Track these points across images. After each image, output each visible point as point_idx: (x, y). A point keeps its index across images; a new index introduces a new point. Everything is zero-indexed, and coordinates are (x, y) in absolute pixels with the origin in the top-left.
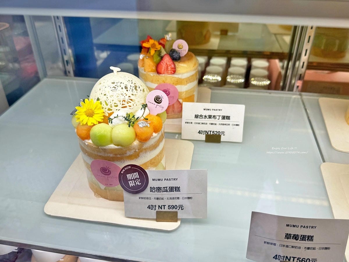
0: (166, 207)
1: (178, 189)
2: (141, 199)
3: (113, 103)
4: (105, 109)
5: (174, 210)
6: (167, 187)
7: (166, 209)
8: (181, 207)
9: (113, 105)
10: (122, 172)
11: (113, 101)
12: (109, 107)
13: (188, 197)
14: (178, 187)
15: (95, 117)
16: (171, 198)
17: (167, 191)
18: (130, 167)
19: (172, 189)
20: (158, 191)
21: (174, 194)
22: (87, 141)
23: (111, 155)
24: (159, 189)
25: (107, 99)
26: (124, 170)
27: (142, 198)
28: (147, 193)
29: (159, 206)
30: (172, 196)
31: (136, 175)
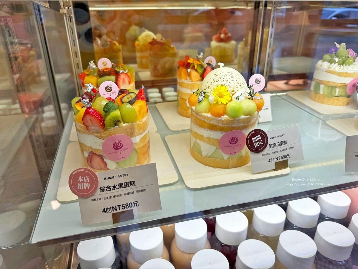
0: (281, 158)
2: (263, 156)
3: (235, 86)
4: (230, 91)
5: (285, 159)
6: (279, 142)
7: (281, 160)
8: (289, 155)
9: (235, 87)
10: (248, 138)
11: (235, 84)
12: (232, 89)
13: (292, 147)
14: (285, 141)
15: (225, 97)
16: (282, 150)
17: (279, 145)
18: (254, 132)
19: (282, 143)
20: (274, 147)
21: (284, 147)
22: (223, 117)
23: (242, 125)
24: (275, 145)
25: (230, 83)
28: (267, 150)
29: (276, 158)
30: (283, 149)
31: (259, 137)
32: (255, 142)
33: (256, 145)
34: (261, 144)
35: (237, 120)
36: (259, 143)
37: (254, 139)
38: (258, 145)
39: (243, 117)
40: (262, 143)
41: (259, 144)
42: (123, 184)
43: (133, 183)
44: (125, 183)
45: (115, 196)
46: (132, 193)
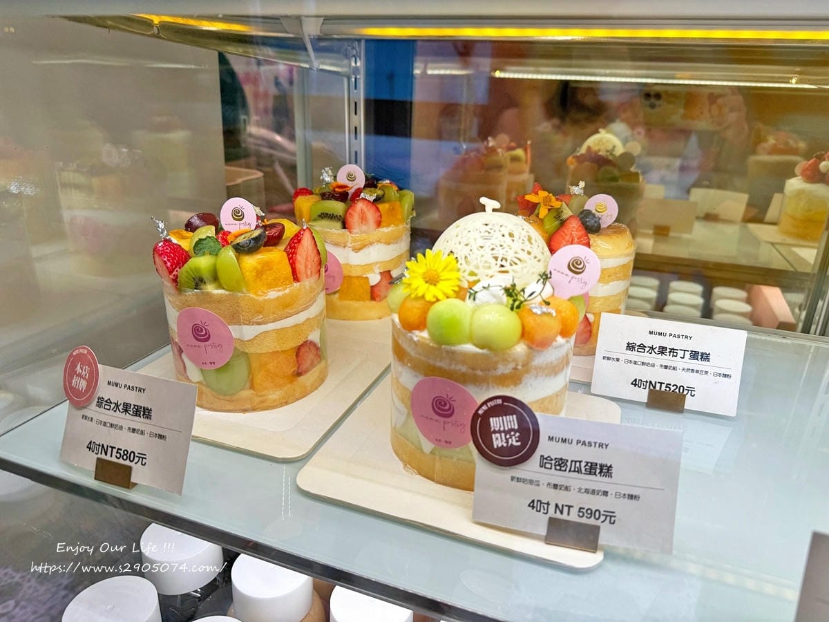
0: (574, 511)
1: (608, 470)
2: (514, 483)
3: (481, 261)
4: (464, 271)
5: (592, 521)
6: (580, 462)
7: (574, 517)
8: (610, 516)
9: (481, 265)
10: (480, 412)
11: (483, 258)
12: (471, 268)
13: (629, 495)
14: (606, 466)
15: (441, 285)
16: (587, 491)
17: (579, 471)
18: (499, 401)
19: (592, 468)
20: (558, 468)
21: (597, 482)
22: (417, 332)
23: (464, 369)
24: (561, 464)
25: (471, 253)
26: (484, 408)
27: (518, 479)
28: (531, 468)
29: (557, 506)
30: (591, 486)
31: (511, 422)
32: (495, 432)
33: (498, 441)
34: (515, 444)
35: (448, 352)
36: (507, 440)
37: (495, 423)
38: (505, 445)
39: (469, 348)
40: (517, 441)
41: (507, 442)
42: (132, 407)
43: (149, 413)
44: (135, 406)
45: (112, 425)
46: (142, 433)
